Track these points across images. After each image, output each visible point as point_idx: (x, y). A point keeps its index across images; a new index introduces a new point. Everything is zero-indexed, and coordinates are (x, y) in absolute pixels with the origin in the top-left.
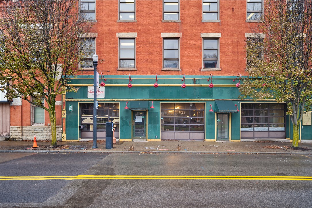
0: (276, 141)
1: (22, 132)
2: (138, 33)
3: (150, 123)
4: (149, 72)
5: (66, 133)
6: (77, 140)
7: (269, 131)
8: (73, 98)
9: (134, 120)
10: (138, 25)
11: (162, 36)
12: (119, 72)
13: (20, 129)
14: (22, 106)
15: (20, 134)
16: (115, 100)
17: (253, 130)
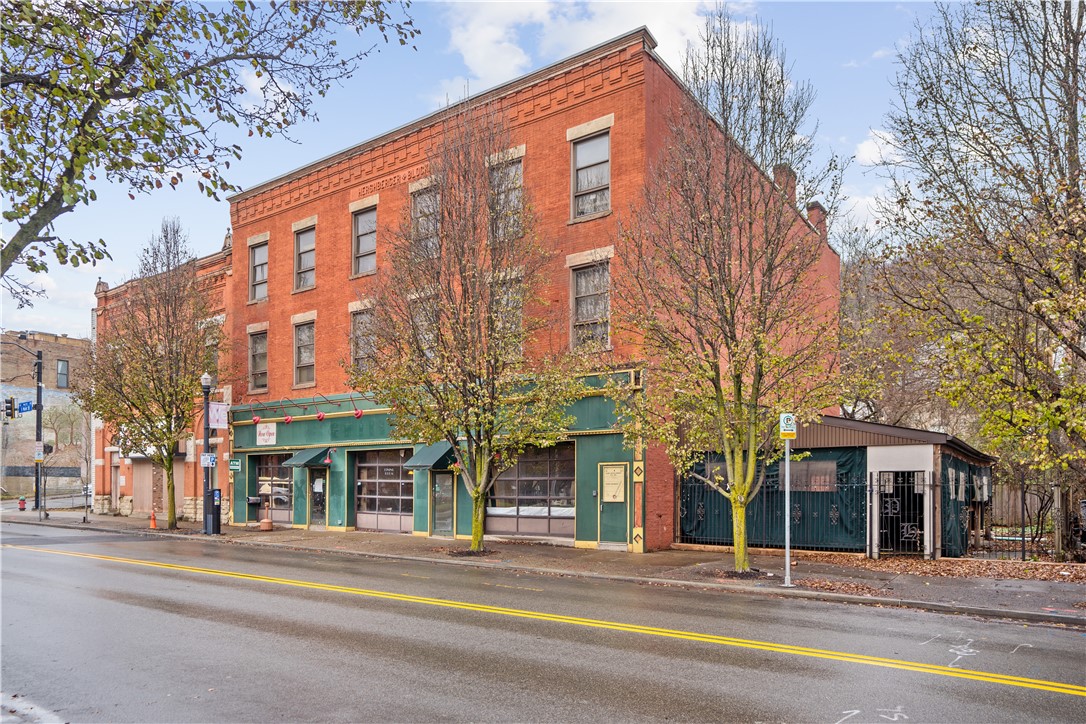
0: (542, 542)
1: (196, 508)
2: (318, 309)
3: (332, 493)
4: (332, 389)
5: (234, 511)
6: (244, 525)
7: (549, 518)
8: (240, 447)
9: (312, 487)
10: (318, 295)
11: (350, 310)
12: (294, 392)
13: (193, 502)
14: (195, 463)
15: (193, 511)
16: (287, 448)
17: (515, 514)
